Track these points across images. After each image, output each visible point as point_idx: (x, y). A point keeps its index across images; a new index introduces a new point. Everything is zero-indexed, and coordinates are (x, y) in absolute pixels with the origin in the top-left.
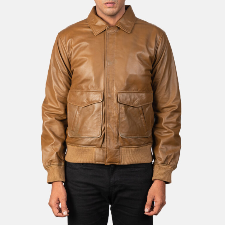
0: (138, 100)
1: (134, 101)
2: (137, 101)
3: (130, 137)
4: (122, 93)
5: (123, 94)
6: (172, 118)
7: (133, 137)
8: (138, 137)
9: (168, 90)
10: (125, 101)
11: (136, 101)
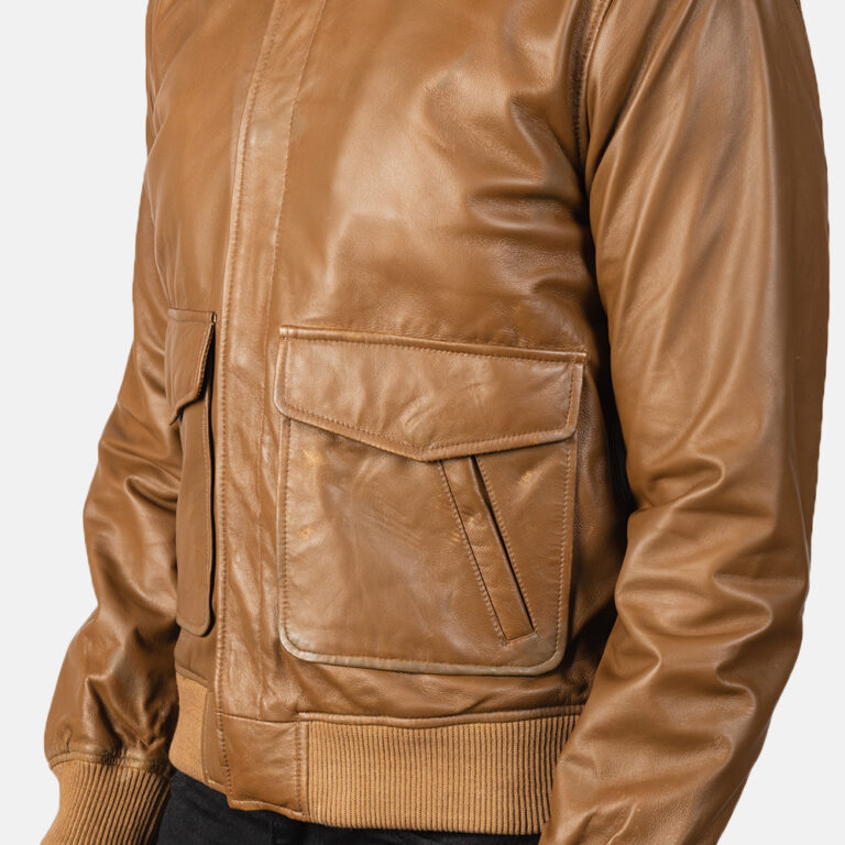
0: (424, 400)
1: (395, 410)
2: (416, 415)
3: (357, 660)
4: (309, 338)
5: (317, 348)
6: (688, 549)
7: (378, 663)
8: (423, 666)
9: (682, 346)
10: (326, 406)
11: (413, 409)
